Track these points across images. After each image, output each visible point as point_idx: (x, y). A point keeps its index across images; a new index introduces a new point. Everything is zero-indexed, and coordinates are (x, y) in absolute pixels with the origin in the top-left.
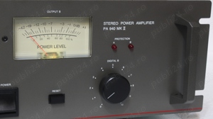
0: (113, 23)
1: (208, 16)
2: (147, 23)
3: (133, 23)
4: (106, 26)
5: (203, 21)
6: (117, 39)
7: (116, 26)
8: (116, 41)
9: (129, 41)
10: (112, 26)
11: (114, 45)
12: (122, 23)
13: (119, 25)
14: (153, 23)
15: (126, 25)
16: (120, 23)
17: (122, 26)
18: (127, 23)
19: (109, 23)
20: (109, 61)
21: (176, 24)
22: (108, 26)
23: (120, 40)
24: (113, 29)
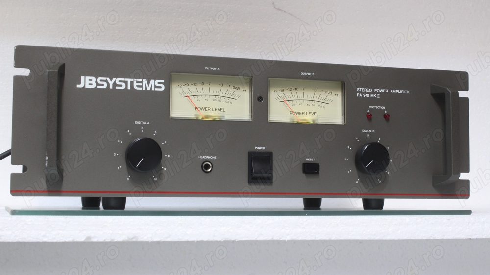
0: (367, 90)
1: (466, 88)
2: (402, 91)
3: (387, 91)
4: (360, 92)
5: (462, 94)
6: (372, 107)
7: (370, 93)
8: (371, 109)
9: (384, 110)
10: (366, 93)
11: (368, 113)
12: (375, 90)
13: (373, 93)
14: (408, 92)
15: (380, 93)
16: (373, 90)
17: (376, 93)
18: (381, 91)
19: (363, 89)
20: (364, 131)
21: (433, 95)
22: (362, 93)
23: (375, 109)
24: (367, 96)
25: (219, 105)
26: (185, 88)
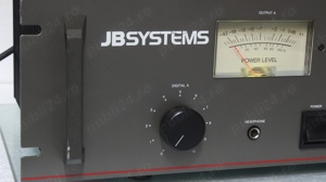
25: (270, 54)
26: (232, 36)
